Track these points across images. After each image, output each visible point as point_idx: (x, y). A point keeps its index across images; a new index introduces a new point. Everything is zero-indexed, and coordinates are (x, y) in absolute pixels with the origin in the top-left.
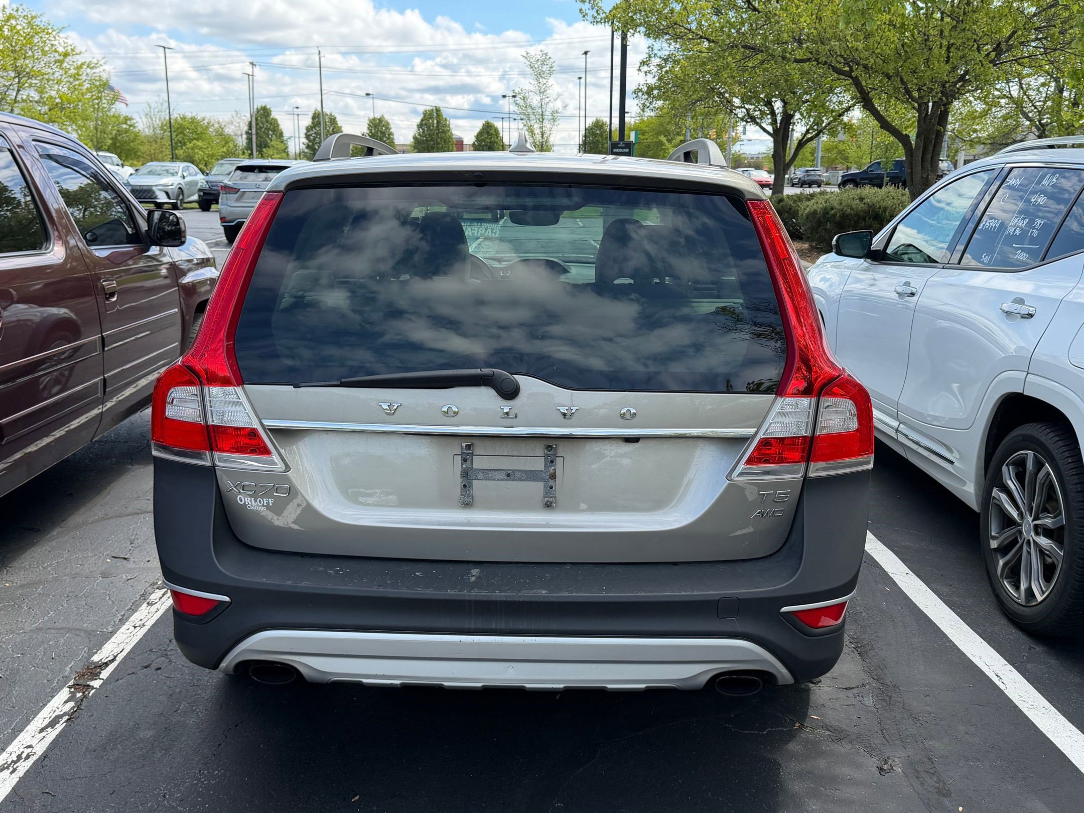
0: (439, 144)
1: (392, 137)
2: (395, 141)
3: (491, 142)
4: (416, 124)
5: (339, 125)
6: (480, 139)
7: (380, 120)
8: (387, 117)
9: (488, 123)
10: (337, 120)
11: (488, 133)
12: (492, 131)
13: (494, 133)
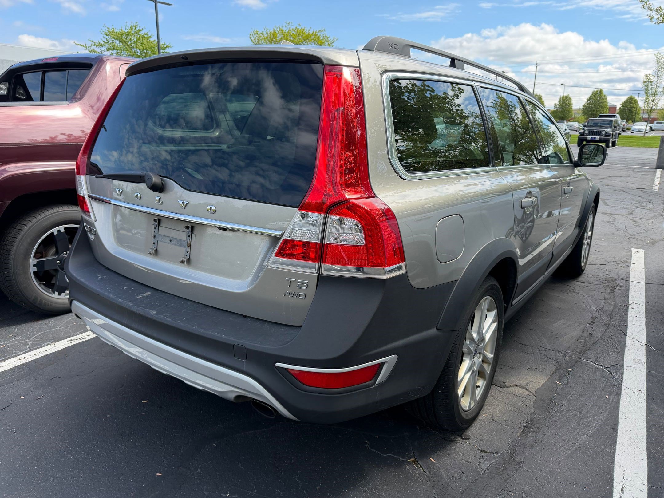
0: (599, 109)
1: (571, 105)
2: (572, 108)
3: (631, 107)
4: (586, 98)
5: (543, 100)
6: (624, 106)
7: (566, 97)
8: (571, 96)
9: (631, 97)
10: (542, 97)
11: (631, 103)
12: (633, 102)
13: (634, 103)
